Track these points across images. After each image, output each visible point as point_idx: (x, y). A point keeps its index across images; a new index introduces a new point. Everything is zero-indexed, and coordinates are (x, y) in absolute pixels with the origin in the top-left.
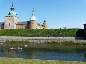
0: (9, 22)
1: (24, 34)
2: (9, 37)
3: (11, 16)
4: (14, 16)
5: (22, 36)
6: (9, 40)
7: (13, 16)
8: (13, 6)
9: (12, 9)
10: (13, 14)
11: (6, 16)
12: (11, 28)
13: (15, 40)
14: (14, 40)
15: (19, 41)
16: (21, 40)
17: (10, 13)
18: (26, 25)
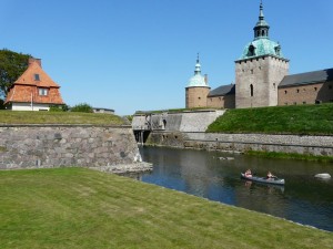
0: (251, 82)
1: (313, 123)
2: (254, 137)
3: (257, 59)
4: (267, 56)
5: (303, 133)
6: (255, 149)
7: (263, 57)
8: (261, 18)
9: (259, 31)
10: (262, 48)
11: (240, 62)
12: (258, 103)
13: (277, 150)
14: (271, 149)
15: (292, 155)
16: (301, 151)
17: (252, 49)
18: (320, 86)
